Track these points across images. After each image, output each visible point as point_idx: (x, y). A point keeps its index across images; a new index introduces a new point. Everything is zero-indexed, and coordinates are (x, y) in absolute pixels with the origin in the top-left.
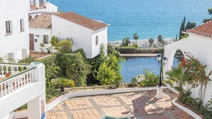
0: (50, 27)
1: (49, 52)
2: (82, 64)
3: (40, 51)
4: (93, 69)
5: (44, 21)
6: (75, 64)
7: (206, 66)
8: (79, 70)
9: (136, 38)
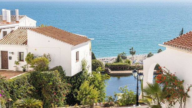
0: (26, 43)
1: (24, 71)
2: (60, 82)
3: (14, 69)
4: (73, 88)
5: (19, 37)
6: (51, 83)
7: (183, 81)
8: (56, 89)
9: (133, 53)
